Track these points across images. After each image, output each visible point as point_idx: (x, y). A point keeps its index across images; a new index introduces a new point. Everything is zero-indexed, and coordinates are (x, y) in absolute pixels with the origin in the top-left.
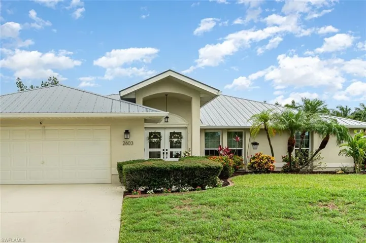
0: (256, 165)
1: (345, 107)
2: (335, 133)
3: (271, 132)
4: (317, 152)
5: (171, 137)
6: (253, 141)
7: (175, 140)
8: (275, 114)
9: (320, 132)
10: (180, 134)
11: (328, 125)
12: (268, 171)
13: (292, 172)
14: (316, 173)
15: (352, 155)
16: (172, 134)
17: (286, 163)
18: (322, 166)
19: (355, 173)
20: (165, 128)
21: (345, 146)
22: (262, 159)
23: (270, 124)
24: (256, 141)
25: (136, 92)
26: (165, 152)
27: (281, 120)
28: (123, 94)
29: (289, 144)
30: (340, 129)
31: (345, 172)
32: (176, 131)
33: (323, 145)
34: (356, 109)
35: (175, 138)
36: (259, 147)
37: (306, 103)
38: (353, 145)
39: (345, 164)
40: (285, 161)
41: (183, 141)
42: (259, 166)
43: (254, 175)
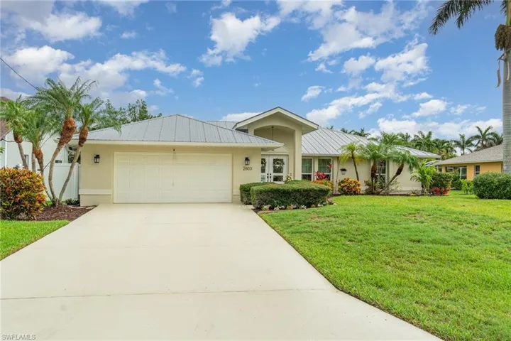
0: (345, 188)
1: (405, 134)
2: (408, 162)
3: (357, 160)
4: (394, 178)
5: (274, 163)
6: (341, 168)
7: (278, 166)
8: (361, 146)
9: (396, 161)
10: (282, 160)
11: (403, 156)
12: (355, 193)
13: (373, 194)
14: (392, 195)
15: (421, 180)
16: (275, 161)
17: (368, 187)
18: (399, 189)
19: (423, 195)
20: (269, 155)
21: (416, 172)
22: (351, 183)
23: (356, 153)
24: (344, 168)
25: (248, 125)
26: (269, 176)
27: (367, 151)
28: (238, 126)
29: (372, 170)
30: (412, 159)
31: (415, 194)
32: (279, 158)
33: (399, 172)
34: (415, 136)
35: (278, 163)
36: (346, 173)
37: (385, 137)
38: (422, 173)
39: (415, 188)
40: (368, 185)
41: (285, 167)
42: (348, 189)
43: (344, 196)
